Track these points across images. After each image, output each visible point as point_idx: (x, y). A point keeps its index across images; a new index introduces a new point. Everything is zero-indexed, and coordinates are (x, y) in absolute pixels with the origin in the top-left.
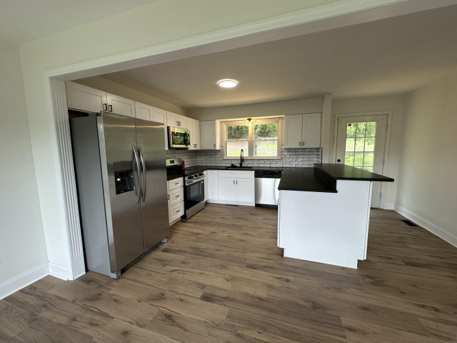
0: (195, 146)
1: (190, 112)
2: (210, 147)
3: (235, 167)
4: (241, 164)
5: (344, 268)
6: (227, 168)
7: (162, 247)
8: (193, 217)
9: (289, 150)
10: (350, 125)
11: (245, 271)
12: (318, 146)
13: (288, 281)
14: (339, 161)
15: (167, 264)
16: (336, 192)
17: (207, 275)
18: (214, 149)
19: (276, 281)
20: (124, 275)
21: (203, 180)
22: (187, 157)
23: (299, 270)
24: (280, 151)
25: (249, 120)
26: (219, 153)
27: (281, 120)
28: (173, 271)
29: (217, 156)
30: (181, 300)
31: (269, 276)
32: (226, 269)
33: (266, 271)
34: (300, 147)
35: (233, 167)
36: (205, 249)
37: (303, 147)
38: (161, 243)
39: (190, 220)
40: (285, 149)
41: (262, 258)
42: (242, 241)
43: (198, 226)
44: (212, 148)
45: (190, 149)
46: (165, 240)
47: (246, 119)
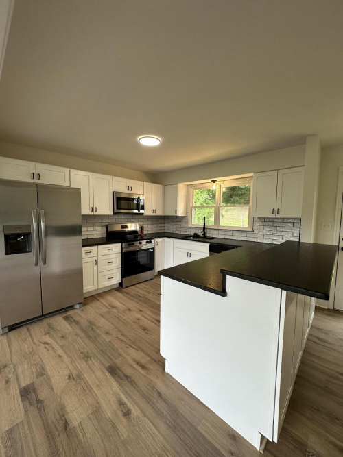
0: (154, 211)
2: (170, 213)
3: (198, 237)
5: (234, 437)
7: (69, 313)
9: (264, 220)
11: (99, 373)
12: (300, 216)
13: (127, 414)
15: (49, 333)
16: (224, 295)
17: (62, 361)
18: (175, 215)
19: (115, 406)
20: (10, 333)
21: (153, 249)
22: (150, 223)
23: (161, 405)
24: (253, 220)
25: (214, 181)
26: (184, 220)
27: (252, 181)
28: (45, 343)
29: (182, 223)
30: (7, 382)
31: (115, 393)
32: (86, 361)
33: (120, 385)
34: (274, 216)
36: (98, 328)
37: (277, 216)
38: (72, 307)
39: (125, 290)
40: (259, 218)
41: (138, 363)
42: (144, 329)
43: (124, 298)
44: (173, 214)
45: (145, 214)
46: (78, 306)
47: (210, 180)
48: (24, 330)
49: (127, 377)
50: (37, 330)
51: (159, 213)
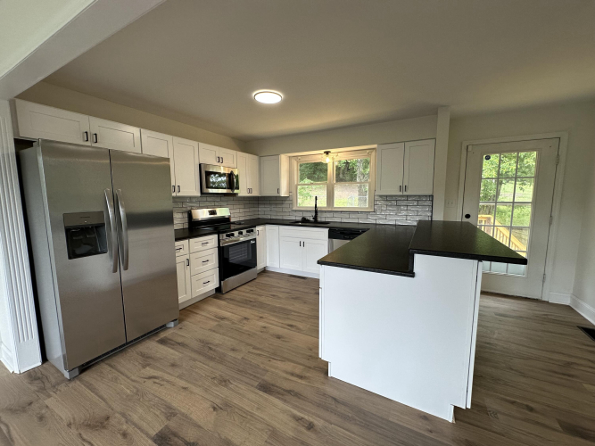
0: (250, 190)
1: (246, 144)
2: (272, 193)
3: (308, 221)
4: (315, 218)
6: (294, 223)
7: (163, 335)
8: (234, 292)
9: (386, 198)
10: (488, 158)
11: (252, 396)
12: (430, 193)
13: (310, 427)
14: (468, 216)
15: (148, 365)
16: (412, 274)
17: (191, 392)
18: (277, 195)
19: (293, 424)
20: (83, 375)
21: (255, 239)
23: (341, 409)
24: (374, 202)
25: (327, 153)
26: (287, 202)
27: (373, 153)
28: (150, 378)
29: (284, 206)
30: (125, 435)
31: (284, 411)
32: (226, 386)
33: (285, 401)
34: (401, 194)
35: (304, 222)
36: (217, 345)
37: (405, 193)
38: (163, 327)
39: (227, 296)
40: (381, 196)
41: (292, 374)
42: (279, 337)
43: (232, 306)
44: (275, 194)
45: (240, 195)
46: (172, 324)
47: (322, 151)
48: (104, 368)
49: (289, 392)
50: (127, 363)
51: (255, 193)
